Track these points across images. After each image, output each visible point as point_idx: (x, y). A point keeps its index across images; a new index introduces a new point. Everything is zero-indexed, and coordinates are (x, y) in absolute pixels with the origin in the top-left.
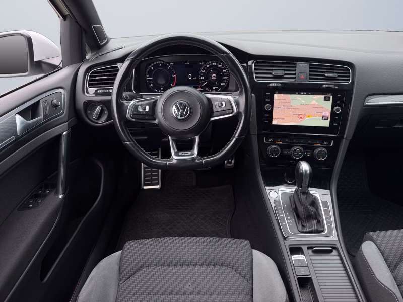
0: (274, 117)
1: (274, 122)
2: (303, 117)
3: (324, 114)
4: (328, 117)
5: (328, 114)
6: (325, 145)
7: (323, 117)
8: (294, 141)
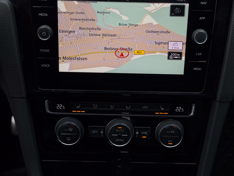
0: (61, 55)
1: (64, 67)
2: (125, 54)
3: (172, 47)
4: (181, 54)
5: (181, 47)
6: (178, 113)
7: (169, 54)
8: (112, 107)
